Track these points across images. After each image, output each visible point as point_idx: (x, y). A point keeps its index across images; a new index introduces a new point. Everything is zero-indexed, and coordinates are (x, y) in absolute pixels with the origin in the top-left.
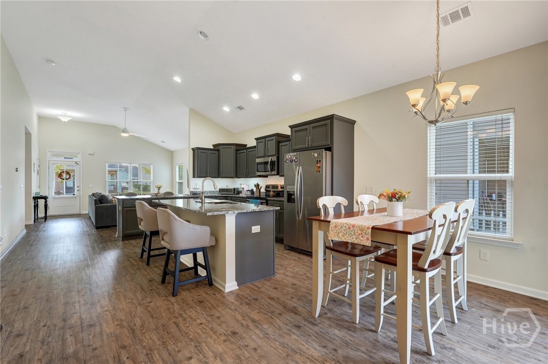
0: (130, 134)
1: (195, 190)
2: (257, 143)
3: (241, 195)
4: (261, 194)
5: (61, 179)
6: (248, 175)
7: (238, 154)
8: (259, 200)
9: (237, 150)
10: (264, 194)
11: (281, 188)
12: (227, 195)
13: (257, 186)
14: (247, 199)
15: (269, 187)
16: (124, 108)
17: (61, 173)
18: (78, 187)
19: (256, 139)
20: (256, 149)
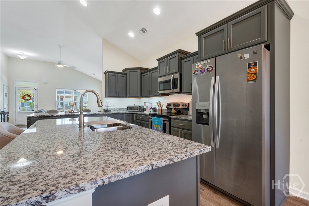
0: (64, 65)
1: (106, 108)
2: (159, 63)
3: (145, 112)
4: (163, 112)
5: (25, 100)
6: (151, 95)
7: (143, 77)
8: (161, 118)
9: (142, 73)
10: (166, 112)
11: (183, 105)
12: (133, 112)
13: (160, 104)
14: (150, 117)
15: (170, 105)
16: (59, 46)
17: (25, 95)
18: (36, 105)
19: (158, 60)
20: (158, 70)
